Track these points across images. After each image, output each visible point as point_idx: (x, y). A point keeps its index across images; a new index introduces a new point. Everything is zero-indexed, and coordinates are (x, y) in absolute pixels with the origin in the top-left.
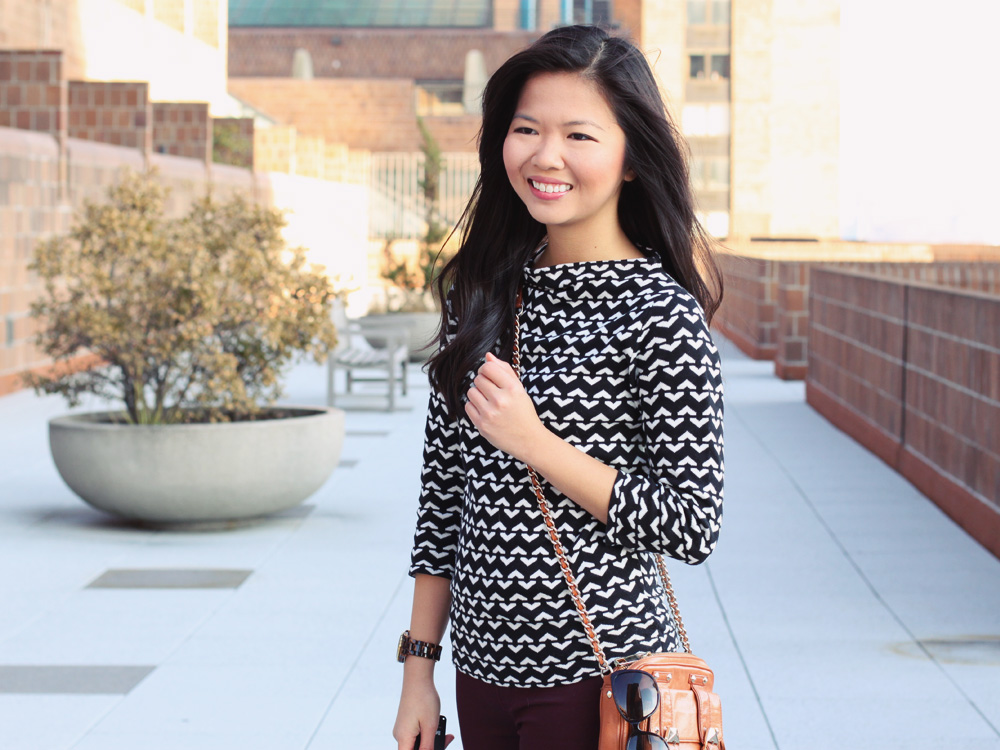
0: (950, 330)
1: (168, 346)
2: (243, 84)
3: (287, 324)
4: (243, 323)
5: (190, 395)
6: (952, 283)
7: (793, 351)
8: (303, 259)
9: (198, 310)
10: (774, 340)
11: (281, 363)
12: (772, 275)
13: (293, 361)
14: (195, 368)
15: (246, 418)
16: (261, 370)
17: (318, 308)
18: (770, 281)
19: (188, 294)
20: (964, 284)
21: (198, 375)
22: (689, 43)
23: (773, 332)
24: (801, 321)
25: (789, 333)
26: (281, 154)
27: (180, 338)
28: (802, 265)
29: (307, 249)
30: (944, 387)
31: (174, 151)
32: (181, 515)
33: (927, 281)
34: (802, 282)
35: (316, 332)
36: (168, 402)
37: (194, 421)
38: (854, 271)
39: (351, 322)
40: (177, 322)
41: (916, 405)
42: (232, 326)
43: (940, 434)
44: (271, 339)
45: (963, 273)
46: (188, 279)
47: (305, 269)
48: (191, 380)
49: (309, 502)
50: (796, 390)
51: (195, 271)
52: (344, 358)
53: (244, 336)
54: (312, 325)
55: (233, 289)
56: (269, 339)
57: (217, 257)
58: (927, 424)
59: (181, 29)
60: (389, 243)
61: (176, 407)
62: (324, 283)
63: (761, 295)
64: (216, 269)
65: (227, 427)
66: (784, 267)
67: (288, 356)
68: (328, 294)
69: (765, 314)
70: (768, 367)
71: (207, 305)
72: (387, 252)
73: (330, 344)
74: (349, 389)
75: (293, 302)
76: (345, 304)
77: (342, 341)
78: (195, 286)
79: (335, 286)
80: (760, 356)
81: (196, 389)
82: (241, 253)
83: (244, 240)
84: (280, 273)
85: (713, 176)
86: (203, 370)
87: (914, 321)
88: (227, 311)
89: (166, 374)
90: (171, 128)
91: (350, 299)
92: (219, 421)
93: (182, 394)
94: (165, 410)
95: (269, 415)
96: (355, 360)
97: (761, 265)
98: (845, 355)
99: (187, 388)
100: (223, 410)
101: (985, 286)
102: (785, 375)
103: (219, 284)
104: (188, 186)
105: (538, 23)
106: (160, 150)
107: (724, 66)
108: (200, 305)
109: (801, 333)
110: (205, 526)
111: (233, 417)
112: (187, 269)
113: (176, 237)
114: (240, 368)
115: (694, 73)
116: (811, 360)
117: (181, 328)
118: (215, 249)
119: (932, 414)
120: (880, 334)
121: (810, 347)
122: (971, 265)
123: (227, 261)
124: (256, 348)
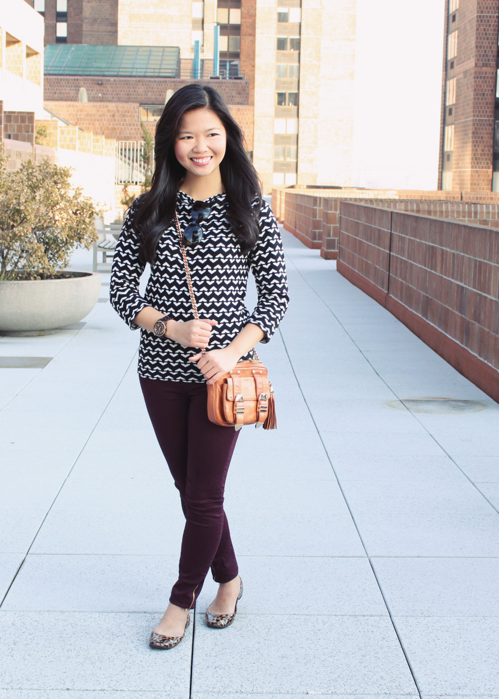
0: (415, 236)
1: (9, 239)
2: (52, 104)
3: (71, 228)
4: (47, 227)
5: (20, 265)
6: (412, 211)
7: (331, 244)
8: (80, 194)
9: (24, 220)
10: (320, 238)
11: (68, 249)
12: (320, 206)
13: (74, 248)
14: (23, 251)
15: (49, 277)
16: (57, 252)
17: (87, 220)
18: (319, 208)
19: (19, 212)
20: (418, 211)
21: (24, 255)
22: (277, 87)
23: (320, 234)
24: (335, 228)
25: (329, 236)
26: (71, 140)
27: (15, 235)
28: (336, 200)
29: (82, 189)
30: (412, 264)
31: (16, 138)
32: (15, 328)
33: (400, 209)
34: (336, 210)
35: (86, 233)
36: (9, 268)
37: (21, 279)
38: (363, 204)
39: (106, 226)
40: (13, 226)
41: (396, 274)
42: (42, 228)
43: (409, 289)
44: (63, 236)
45: (418, 206)
46: (19, 204)
47: (81, 199)
48: (21, 257)
49: (82, 321)
50: (332, 264)
51: (22, 200)
52: (102, 245)
53: (48, 234)
54: (84, 229)
55: (43, 209)
56: (61, 235)
57: (35, 192)
58: (402, 283)
59: (21, 75)
60: (126, 186)
61: (12, 271)
62: (91, 207)
63: (314, 216)
64: (34, 198)
65: (39, 282)
66: (327, 201)
67: (72, 245)
68: (92, 213)
69: (316, 225)
70: (318, 252)
71: (28, 218)
72: (125, 190)
73: (94, 239)
74: (104, 261)
75: (74, 216)
76: (102, 217)
77: (101, 237)
78: (22, 208)
79: (97, 209)
80: (313, 246)
81: (23, 262)
82: (47, 190)
83: (49, 183)
84: (68, 201)
85: (289, 155)
86: (27, 251)
87: (396, 231)
88: (40, 221)
89: (7, 253)
90: (14, 125)
91: (105, 215)
92: (35, 279)
93: (16, 264)
94: (7, 272)
95: (62, 276)
96: (107, 247)
97: (315, 199)
98: (358, 247)
99: (18, 261)
100: (37, 272)
101: (429, 212)
102: (326, 256)
103: (35, 207)
104: (19, 154)
105: (202, 76)
106: (9, 137)
107: (295, 99)
108: (25, 218)
109: (335, 235)
110: (28, 334)
111: (42, 277)
112: (18, 198)
113: (13, 181)
114: (46, 251)
115: (280, 103)
116: (340, 249)
117: (15, 229)
118: (34, 188)
119: (405, 279)
120: (377, 237)
121: (339, 243)
122: (421, 201)
123: (40, 194)
124: (55, 240)
